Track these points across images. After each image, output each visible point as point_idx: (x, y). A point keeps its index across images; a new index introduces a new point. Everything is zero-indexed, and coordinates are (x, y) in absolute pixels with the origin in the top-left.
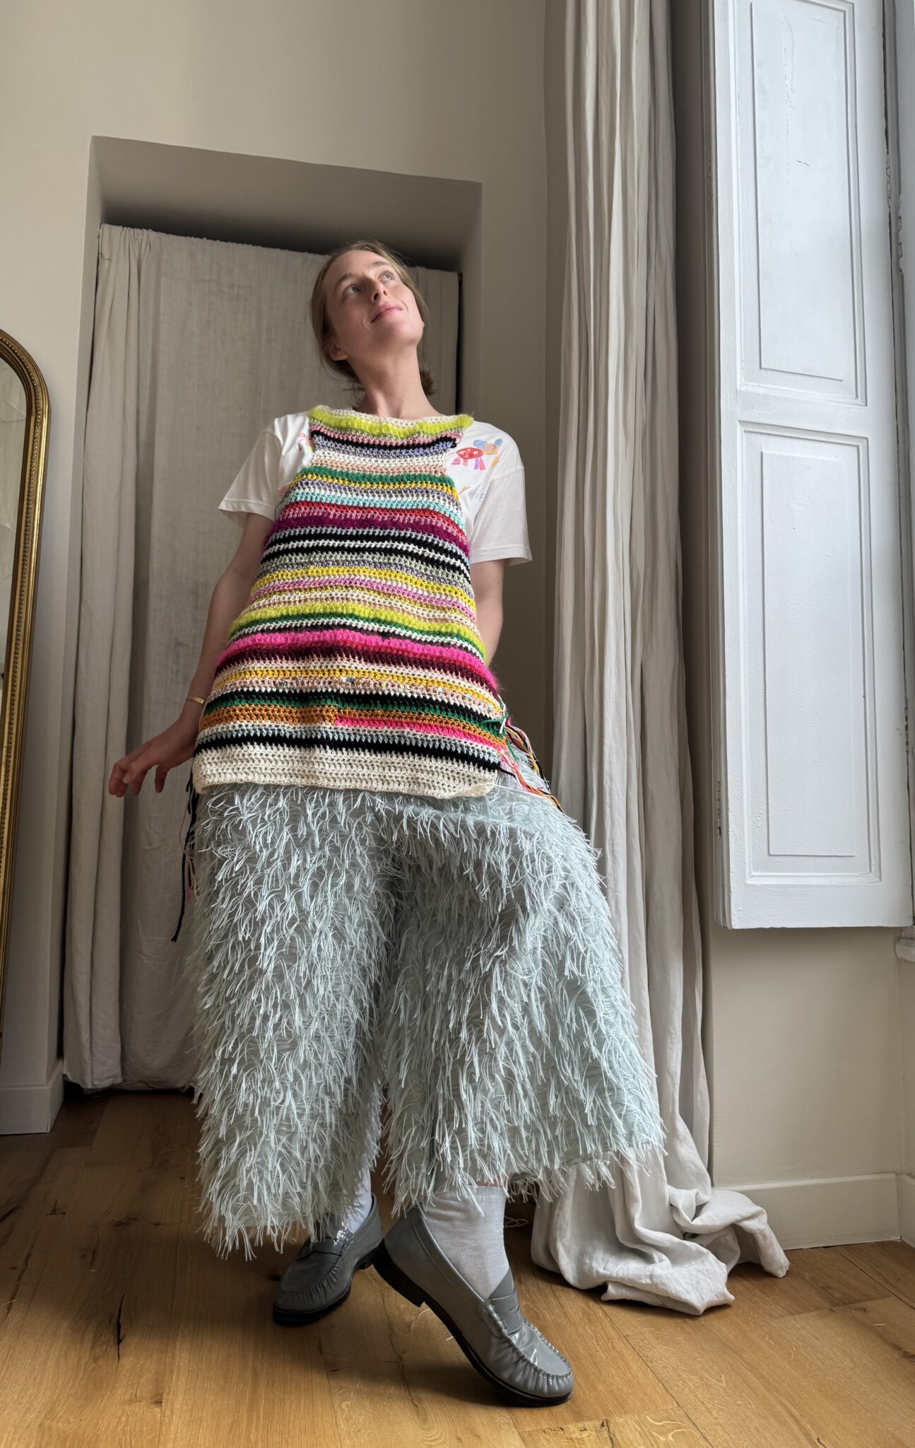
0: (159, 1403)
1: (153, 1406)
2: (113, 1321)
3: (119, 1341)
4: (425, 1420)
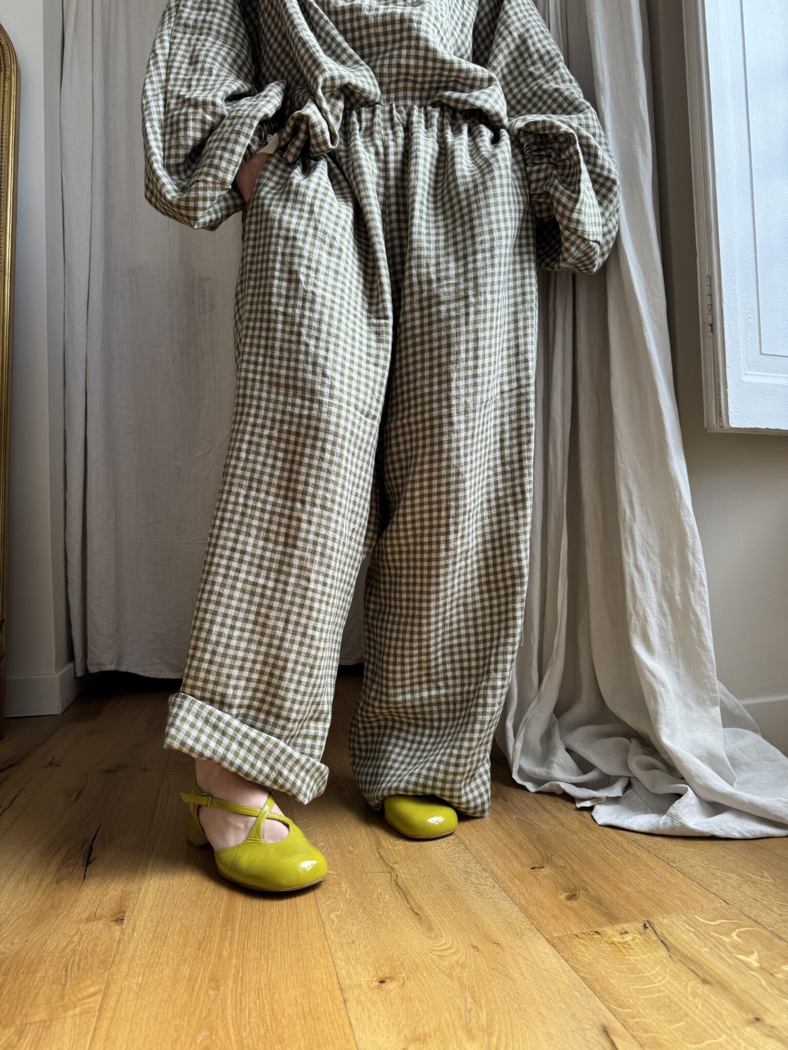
0: (120, 920)
1: (112, 924)
2: (87, 846)
3: (89, 862)
4: (430, 928)
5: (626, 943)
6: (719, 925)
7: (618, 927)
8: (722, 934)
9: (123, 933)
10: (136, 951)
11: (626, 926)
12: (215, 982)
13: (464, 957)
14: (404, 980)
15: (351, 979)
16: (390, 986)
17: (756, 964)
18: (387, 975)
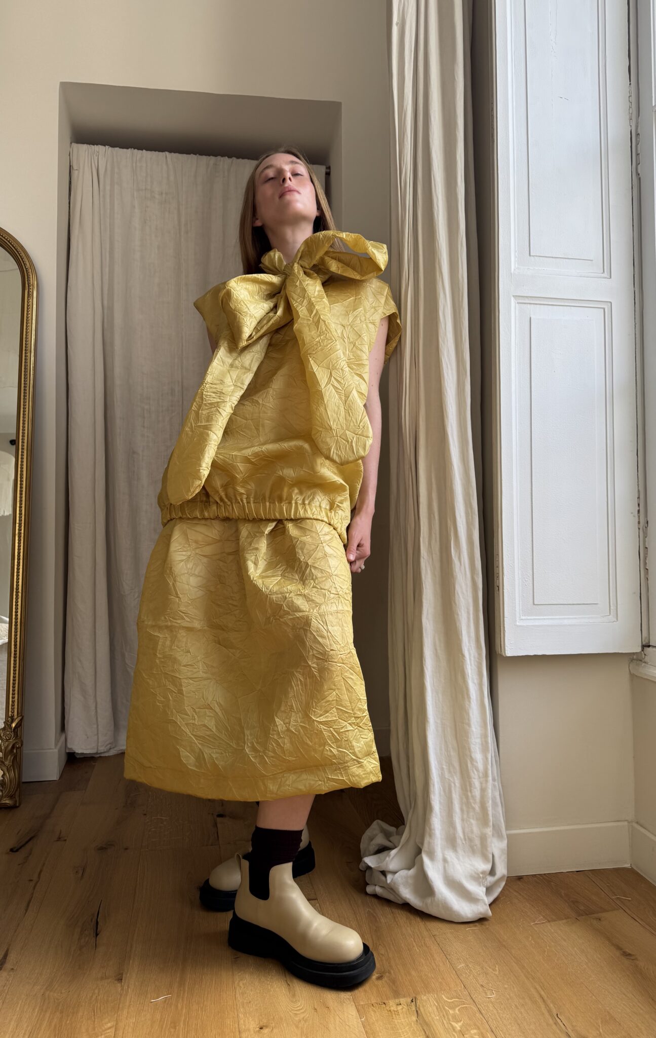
1: (116, 982)
2: (94, 920)
3: (97, 935)
4: (294, 995)
5: (397, 1011)
6: (452, 1002)
7: (397, 1001)
8: (451, 1008)
9: (122, 989)
10: (130, 1002)
11: (402, 1000)
12: (174, 1024)
13: (308, 1015)
14: (273, 1028)
15: (245, 1026)
16: (265, 1031)
17: (459, 1028)
18: (265, 1024)
